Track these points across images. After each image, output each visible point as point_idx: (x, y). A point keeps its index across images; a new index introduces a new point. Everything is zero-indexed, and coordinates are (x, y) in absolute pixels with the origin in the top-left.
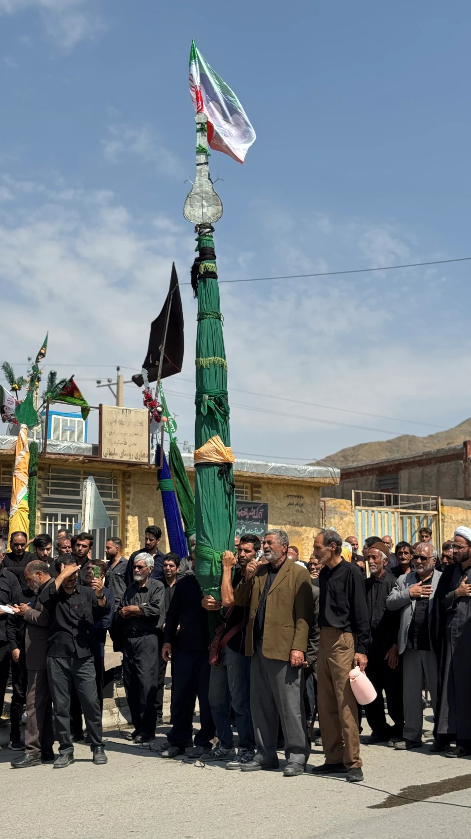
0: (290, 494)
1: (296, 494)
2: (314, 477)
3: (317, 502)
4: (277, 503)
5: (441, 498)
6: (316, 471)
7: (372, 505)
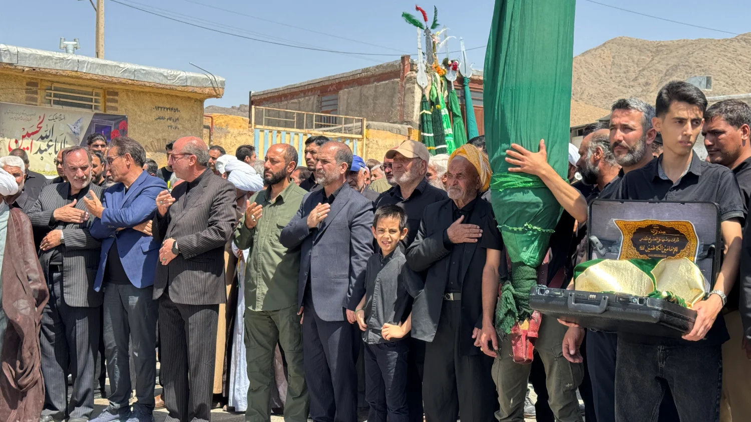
0: (161, 105)
1: (168, 106)
2: (187, 86)
3: (199, 117)
4: (140, 116)
5: (367, 121)
6: (190, 78)
7: (278, 124)
